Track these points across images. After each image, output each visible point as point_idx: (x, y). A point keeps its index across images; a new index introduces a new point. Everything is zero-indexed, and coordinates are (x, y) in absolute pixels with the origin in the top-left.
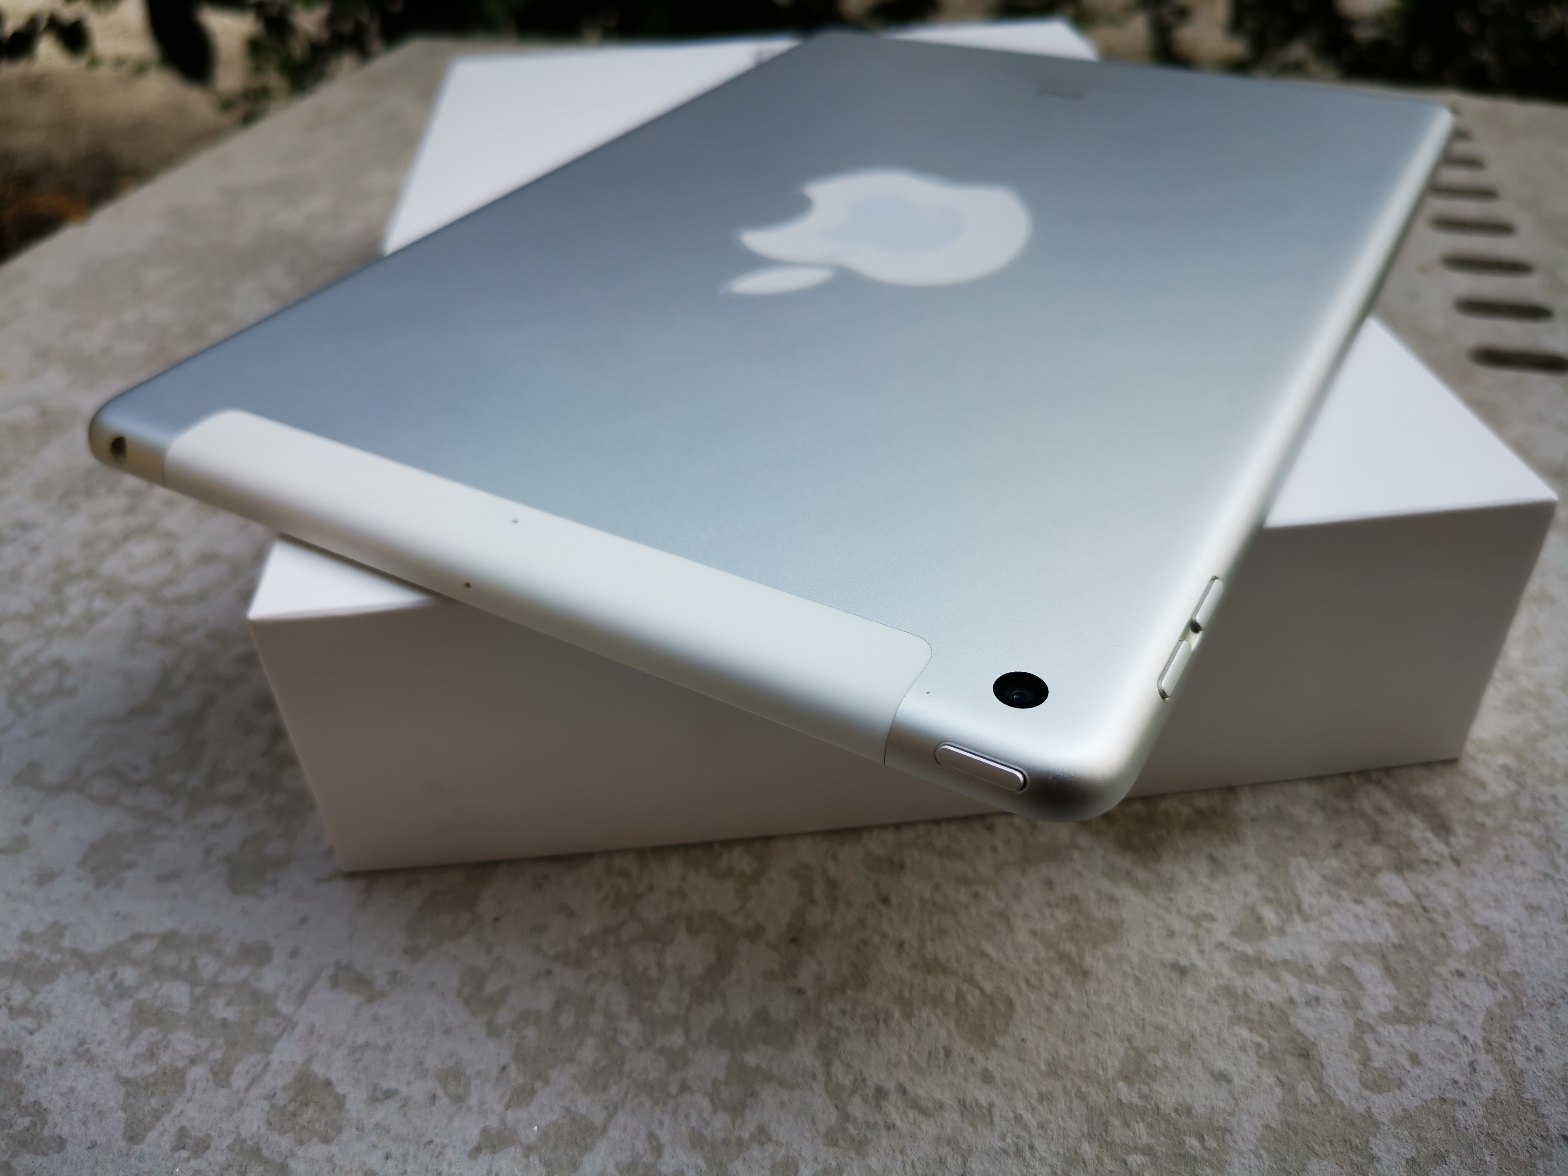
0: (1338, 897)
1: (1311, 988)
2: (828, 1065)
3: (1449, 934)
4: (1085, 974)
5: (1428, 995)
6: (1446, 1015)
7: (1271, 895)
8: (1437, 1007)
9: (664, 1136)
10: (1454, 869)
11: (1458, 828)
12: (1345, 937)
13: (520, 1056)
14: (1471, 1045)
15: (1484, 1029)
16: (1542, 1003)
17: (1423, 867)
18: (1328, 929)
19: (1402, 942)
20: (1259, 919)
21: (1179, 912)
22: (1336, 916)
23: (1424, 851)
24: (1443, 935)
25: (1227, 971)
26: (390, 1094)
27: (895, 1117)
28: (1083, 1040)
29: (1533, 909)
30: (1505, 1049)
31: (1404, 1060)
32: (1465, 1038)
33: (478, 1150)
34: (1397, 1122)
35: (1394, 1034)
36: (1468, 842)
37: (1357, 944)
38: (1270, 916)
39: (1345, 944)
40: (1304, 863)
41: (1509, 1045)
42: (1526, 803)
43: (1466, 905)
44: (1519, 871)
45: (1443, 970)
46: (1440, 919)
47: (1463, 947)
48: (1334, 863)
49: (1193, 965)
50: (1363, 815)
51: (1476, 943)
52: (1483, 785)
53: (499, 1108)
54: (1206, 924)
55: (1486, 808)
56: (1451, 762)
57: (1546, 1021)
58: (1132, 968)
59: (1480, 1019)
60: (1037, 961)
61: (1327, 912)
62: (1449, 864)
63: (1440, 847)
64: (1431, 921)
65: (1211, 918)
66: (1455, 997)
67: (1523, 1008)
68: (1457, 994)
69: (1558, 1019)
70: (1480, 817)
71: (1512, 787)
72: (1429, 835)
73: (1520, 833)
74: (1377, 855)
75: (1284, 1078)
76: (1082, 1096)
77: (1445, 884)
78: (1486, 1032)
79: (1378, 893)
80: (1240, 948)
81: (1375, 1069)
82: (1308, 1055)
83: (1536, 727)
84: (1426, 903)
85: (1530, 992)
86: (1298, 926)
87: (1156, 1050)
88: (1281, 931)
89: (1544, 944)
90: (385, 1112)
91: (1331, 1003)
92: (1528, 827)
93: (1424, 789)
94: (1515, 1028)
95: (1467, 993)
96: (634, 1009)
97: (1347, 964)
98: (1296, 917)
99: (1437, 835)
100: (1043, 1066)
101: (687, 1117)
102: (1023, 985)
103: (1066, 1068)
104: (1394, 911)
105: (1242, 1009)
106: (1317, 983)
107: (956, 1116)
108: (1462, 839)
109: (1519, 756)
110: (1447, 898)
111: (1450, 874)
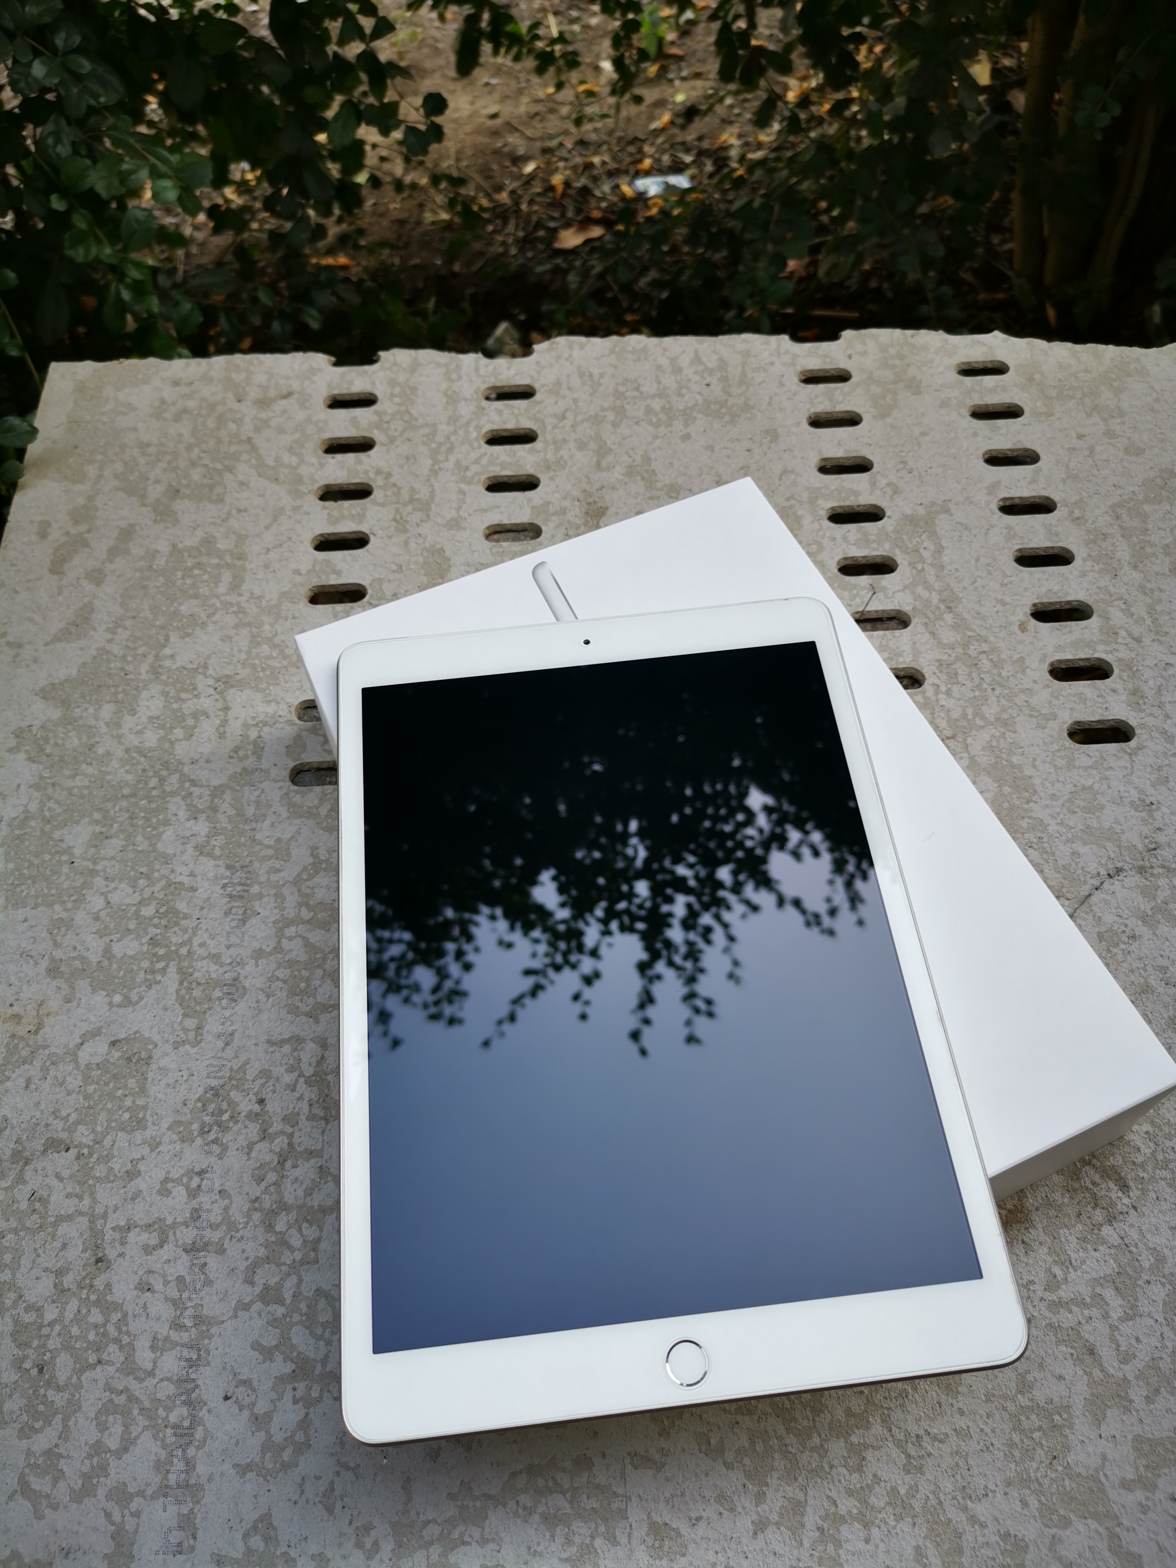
0: (1085, 1249)
1: (1086, 1312)
3: (1139, 1258)
5: (1136, 1300)
6: (1147, 1309)
7: (1056, 1258)
8: (1142, 1306)
9: (833, 1494)
10: (1135, 1213)
11: (1131, 1184)
12: (1094, 1275)
14: (1160, 1323)
15: (1164, 1312)
17: (1121, 1217)
18: (1087, 1272)
19: (1120, 1270)
20: (1055, 1277)
22: (1088, 1263)
23: (1120, 1206)
24: (1137, 1259)
25: (1047, 1314)
27: (930, 1448)
31: (1134, 1342)
32: (1157, 1320)
33: (755, 1533)
34: (1137, 1378)
35: (1126, 1328)
36: (1138, 1192)
37: (1101, 1277)
38: (1057, 1270)
39: (1095, 1279)
40: (1066, 1231)
42: (1160, 1157)
43: (1144, 1236)
44: (1164, 1206)
45: (1141, 1282)
46: (1134, 1249)
47: (1146, 1264)
48: (1080, 1227)
50: (1086, 1188)
51: (1152, 1260)
55: (1143, 1166)
59: (1161, 1306)
61: (1083, 1262)
62: (1132, 1211)
63: (1126, 1201)
64: (1130, 1252)
65: (1032, 1282)
66: (1148, 1297)
68: (1149, 1295)
70: (1141, 1173)
72: (1120, 1194)
73: (1161, 1179)
74: (1099, 1215)
75: (1087, 1369)
76: (1005, 1409)
77: (1133, 1226)
79: (1104, 1241)
81: (1123, 1351)
82: (1093, 1352)
84: (1126, 1241)
86: (1073, 1275)
87: (1028, 1372)
91: (1097, 1318)
92: (1164, 1173)
95: (1153, 1293)
96: (788, 1430)
97: (1098, 1292)
98: (1071, 1269)
99: (1123, 1193)
101: (840, 1481)
103: (994, 1395)
104: (1112, 1251)
105: (1059, 1335)
106: (1088, 1308)
107: (955, 1438)
108: (1135, 1193)
110: (1135, 1235)
111: (1133, 1217)
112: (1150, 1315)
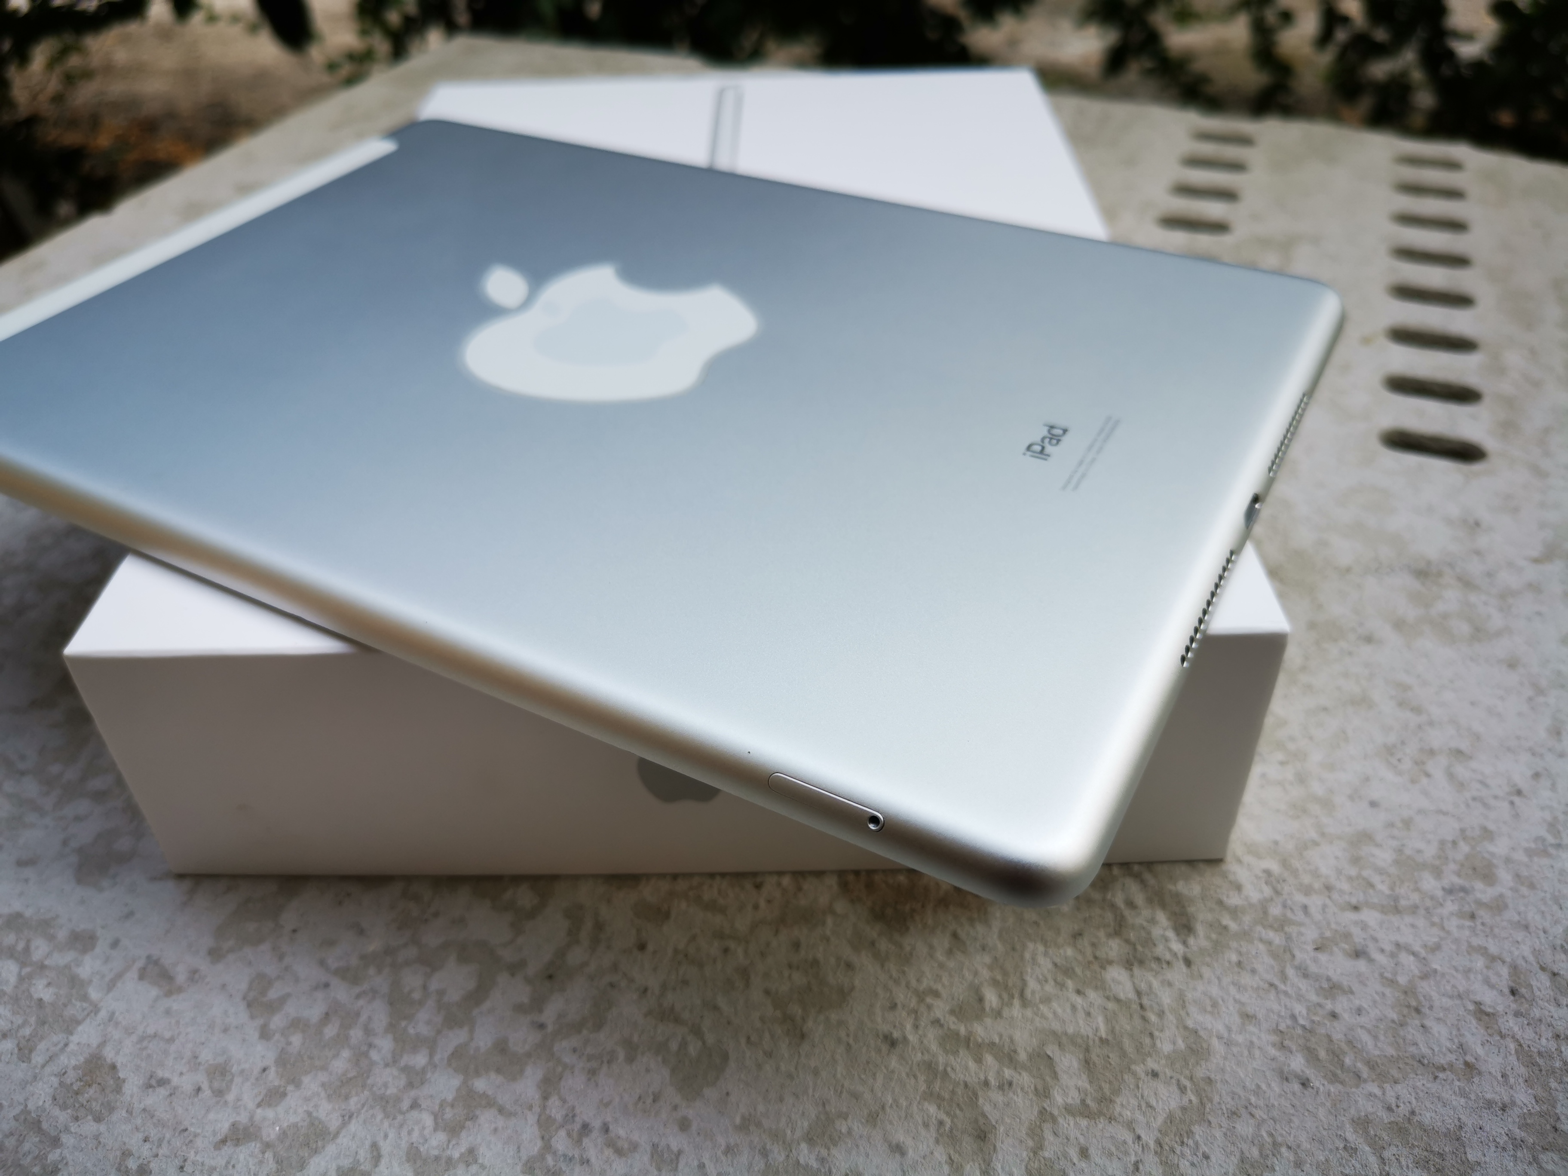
0: (1062, 986)
1: (1008, 1073)
2: (545, 1098)
3: (1156, 1033)
4: (803, 1036)
5: (1117, 1092)
6: (1129, 1113)
7: (999, 977)
8: (1122, 1105)
9: (385, 1147)
10: (1184, 968)
11: (1200, 929)
12: (1056, 1026)
13: (282, 1061)
14: (1143, 1145)
15: (1160, 1131)
16: (1225, 1111)
17: (1154, 965)
18: (1043, 1017)
19: (1110, 1038)
20: (981, 1000)
21: (908, 986)
22: (1055, 1005)
23: (1160, 950)
24: (1151, 1035)
25: (934, 1047)
26: (162, 1082)
27: (592, 1154)
28: (781, 1100)
29: (1248, 1017)
30: (1174, 1152)
31: (1073, 1153)
32: (1139, 1138)
33: (224, 1141)
35: (1072, 1126)
36: (1204, 943)
37: (1066, 1034)
38: (991, 997)
39: (1054, 1033)
40: (1041, 948)
41: (1178, 1149)
42: (1275, 910)
43: (1184, 1007)
44: (1246, 979)
45: (1139, 1069)
46: (1153, 1018)
47: (1166, 1047)
48: (1070, 952)
49: (905, 1038)
50: (1113, 906)
51: (1181, 1044)
52: (1239, 888)
53: (251, 1105)
54: (929, 1000)
55: (1234, 912)
56: (1216, 862)
57: (1222, 1129)
58: (848, 1035)
59: (1160, 1120)
60: (762, 1019)
61: (1047, 1000)
62: (1181, 965)
63: (1177, 946)
64: (1144, 1019)
65: (936, 994)
66: (1142, 1097)
67: (1204, 1114)
68: (1146, 1094)
69: (1234, 1127)
70: (1227, 920)
71: (1267, 891)
72: (1171, 934)
73: (1261, 940)
74: (1114, 948)
75: (955, 1157)
76: (764, 1153)
77: (1170, 984)
78: (1161, 1134)
79: (1101, 986)
80: (952, 1027)
81: (1044, 1158)
82: (985, 1137)
83: (1313, 834)
84: (1145, 1001)
85: (1216, 1099)
86: (1015, 1011)
87: (844, 1116)
88: (998, 1014)
89: (1246, 1053)
90: (155, 1099)
91: (1022, 1089)
92: (1271, 935)
93: (1181, 887)
94: (1190, 1134)
95: (1156, 1094)
96: (391, 1027)
97: (1049, 1053)
98: (1016, 1002)
99: (1178, 934)
100: (738, 1120)
101: (410, 1133)
102: (743, 1041)
103: (759, 1125)
104: (1111, 1005)
105: (937, 1086)
106: (1015, 1069)
107: (646, 1158)
108: (1200, 940)
109: (1285, 863)
110: (1166, 998)
111: (1178, 974)
112: (1130, 1125)
